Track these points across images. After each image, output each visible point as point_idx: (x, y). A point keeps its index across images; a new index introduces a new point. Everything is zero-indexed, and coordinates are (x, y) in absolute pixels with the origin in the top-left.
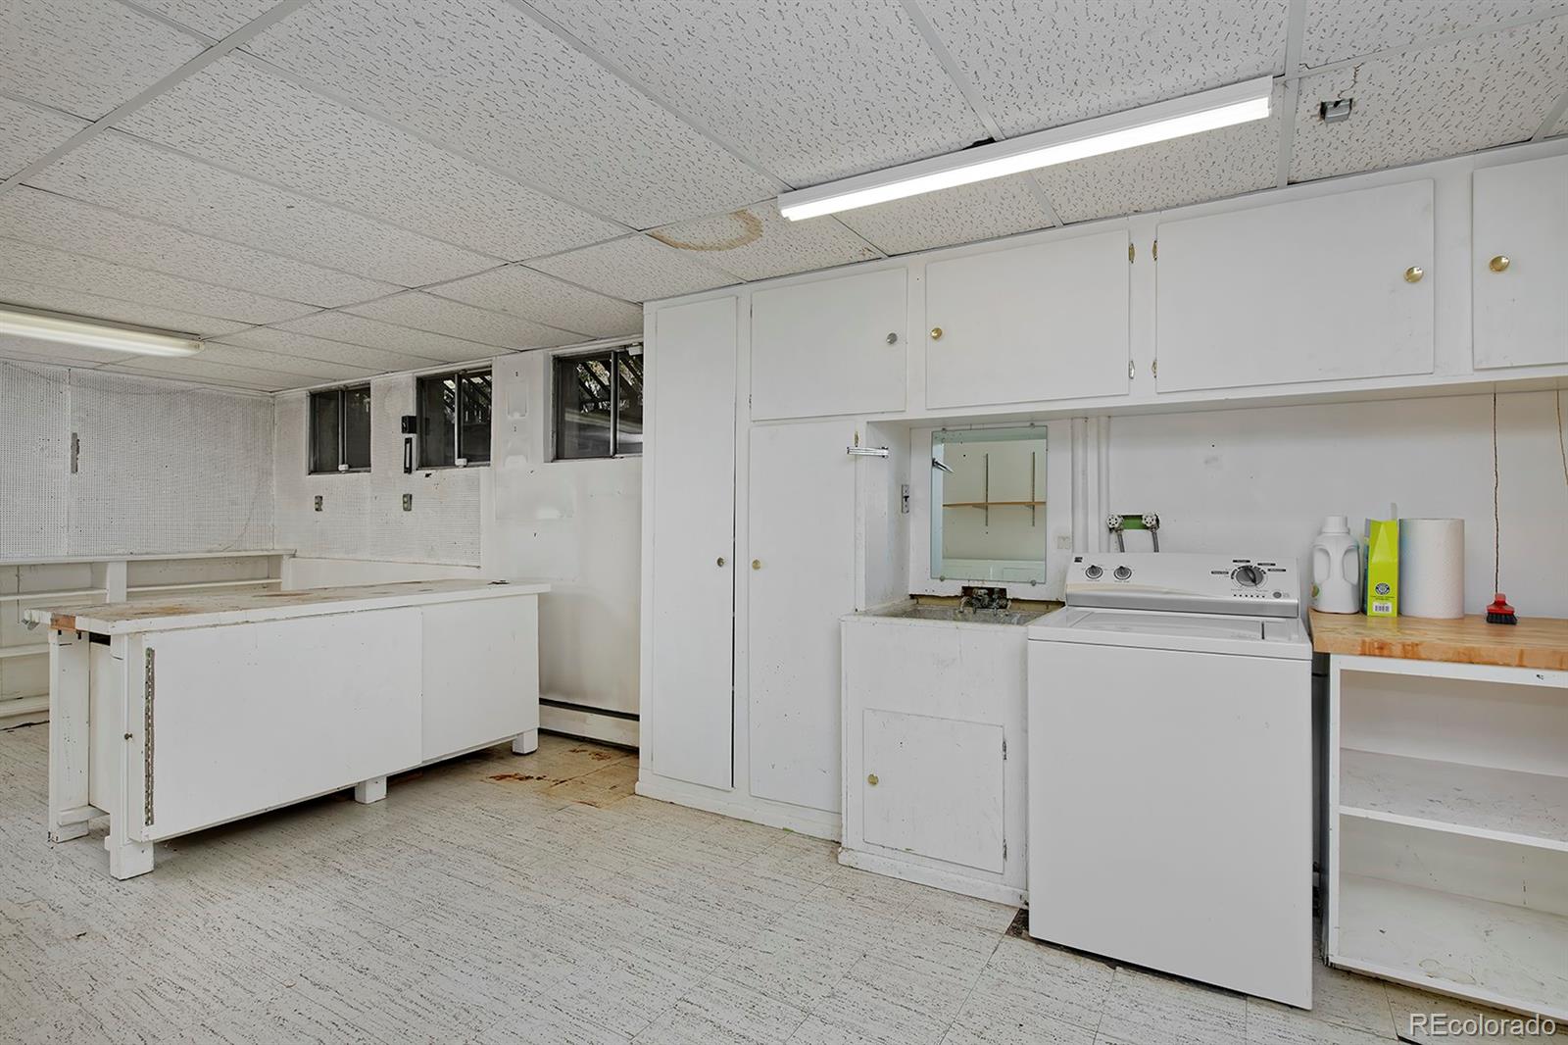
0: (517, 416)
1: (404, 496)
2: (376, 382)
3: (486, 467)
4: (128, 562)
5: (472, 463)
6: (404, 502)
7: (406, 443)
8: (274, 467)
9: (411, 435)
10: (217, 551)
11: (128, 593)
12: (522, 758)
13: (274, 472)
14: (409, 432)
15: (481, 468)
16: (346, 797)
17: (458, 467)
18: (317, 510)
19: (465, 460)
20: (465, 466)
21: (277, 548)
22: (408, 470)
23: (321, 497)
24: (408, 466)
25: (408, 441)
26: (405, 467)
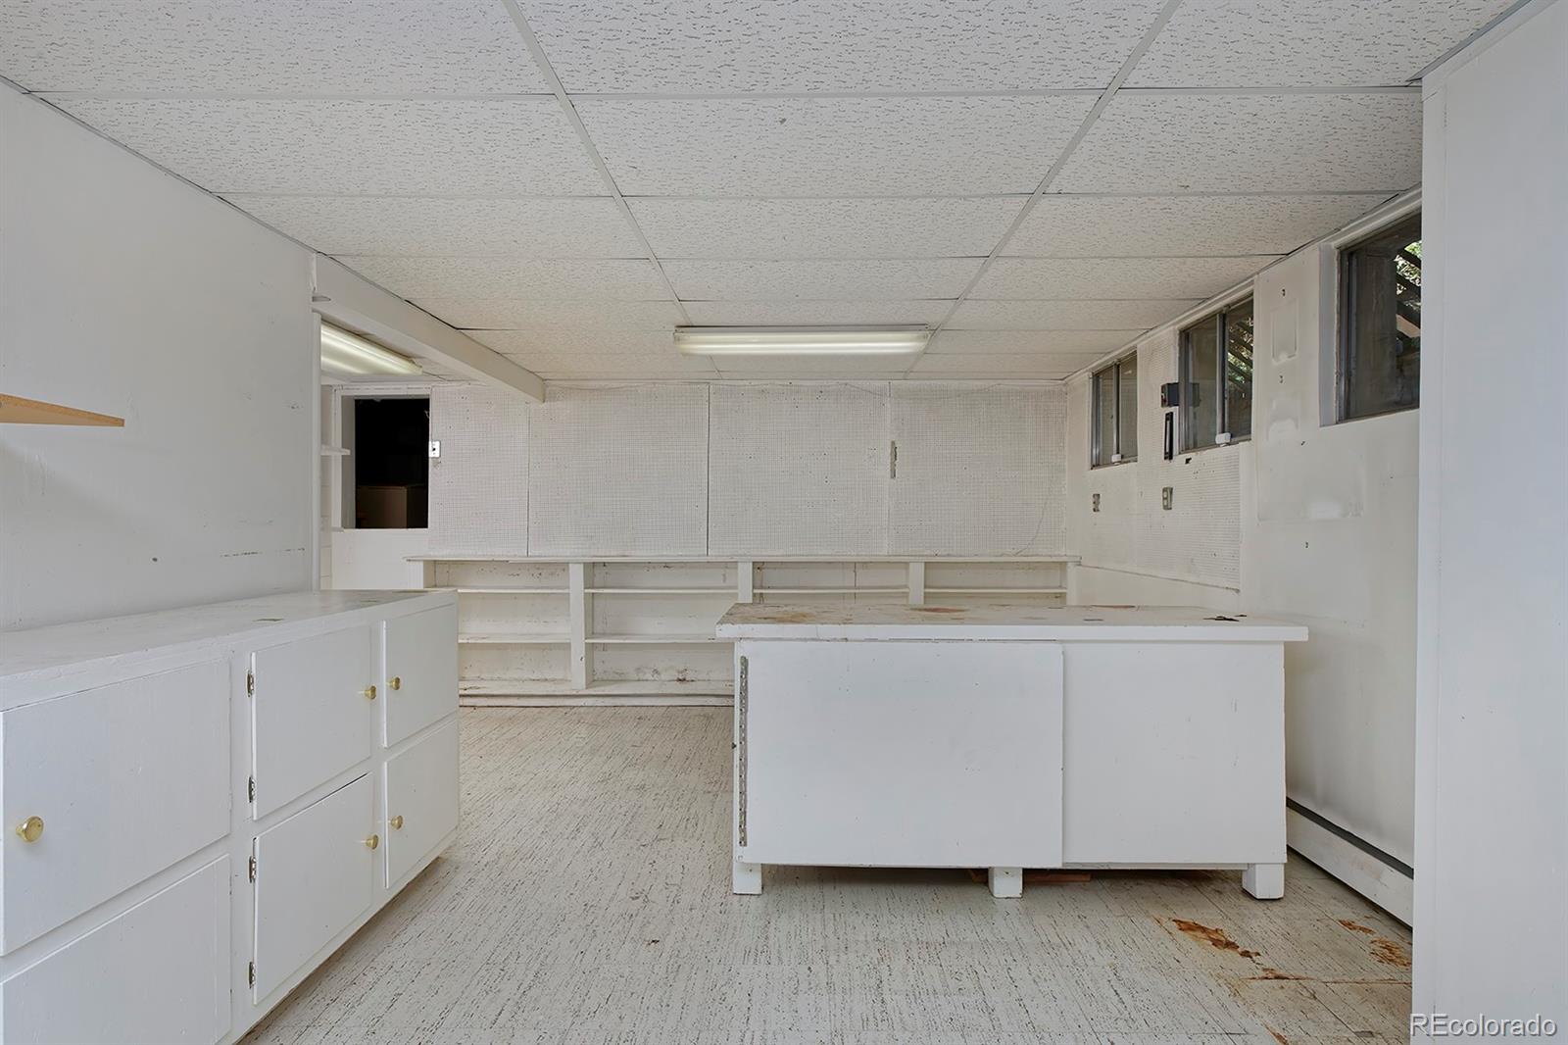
0: (1284, 358)
1: (1164, 490)
2: (1141, 346)
3: (1247, 442)
4: (926, 563)
5: (1236, 439)
6: (1164, 499)
7: (1167, 419)
8: (1066, 464)
9: (1174, 409)
10: (1009, 555)
11: (925, 593)
12: (1251, 904)
13: (1067, 468)
14: (1169, 405)
15: (1240, 444)
16: (978, 878)
17: (1219, 445)
18: (1094, 510)
19: (1229, 435)
20: (1228, 444)
21: (1063, 552)
22: (1169, 456)
23: (1099, 495)
24: (1168, 450)
25: (1169, 417)
26: (1166, 453)
